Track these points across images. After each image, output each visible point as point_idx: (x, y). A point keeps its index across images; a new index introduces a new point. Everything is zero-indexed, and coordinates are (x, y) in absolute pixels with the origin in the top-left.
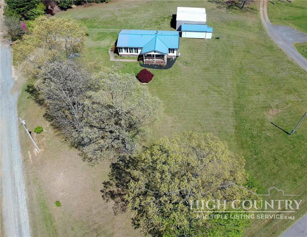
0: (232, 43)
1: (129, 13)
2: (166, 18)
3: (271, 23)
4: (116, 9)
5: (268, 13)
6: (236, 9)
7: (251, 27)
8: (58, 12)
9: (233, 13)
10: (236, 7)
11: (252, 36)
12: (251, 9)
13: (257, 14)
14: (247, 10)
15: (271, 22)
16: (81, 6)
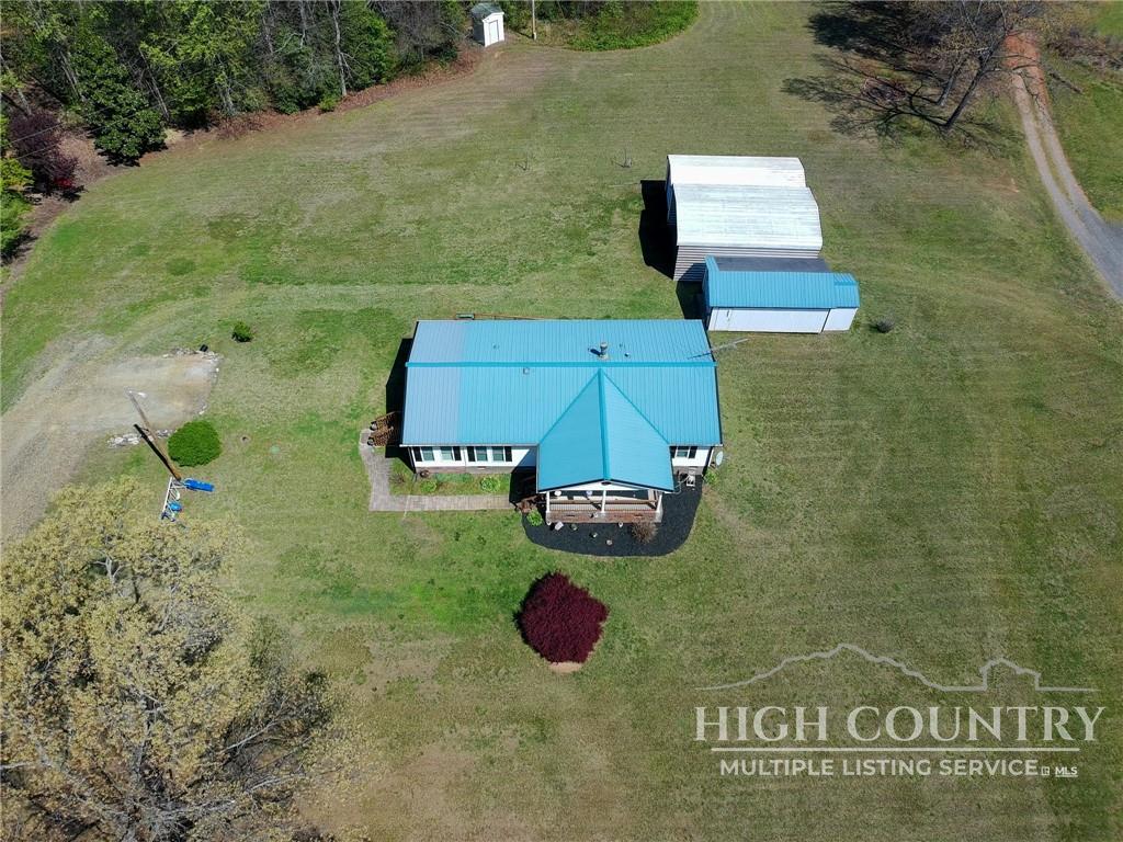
0: (954, 352)
1: (438, 174)
2: (614, 205)
3: (1095, 212)
4: (374, 150)
5: (1067, 150)
6: (918, 133)
7: (1013, 243)
8: (98, 176)
9: (915, 161)
10: (916, 122)
11: (1035, 306)
12: (985, 126)
13: (1017, 156)
14: (969, 135)
15: (1097, 203)
16: (203, 132)
